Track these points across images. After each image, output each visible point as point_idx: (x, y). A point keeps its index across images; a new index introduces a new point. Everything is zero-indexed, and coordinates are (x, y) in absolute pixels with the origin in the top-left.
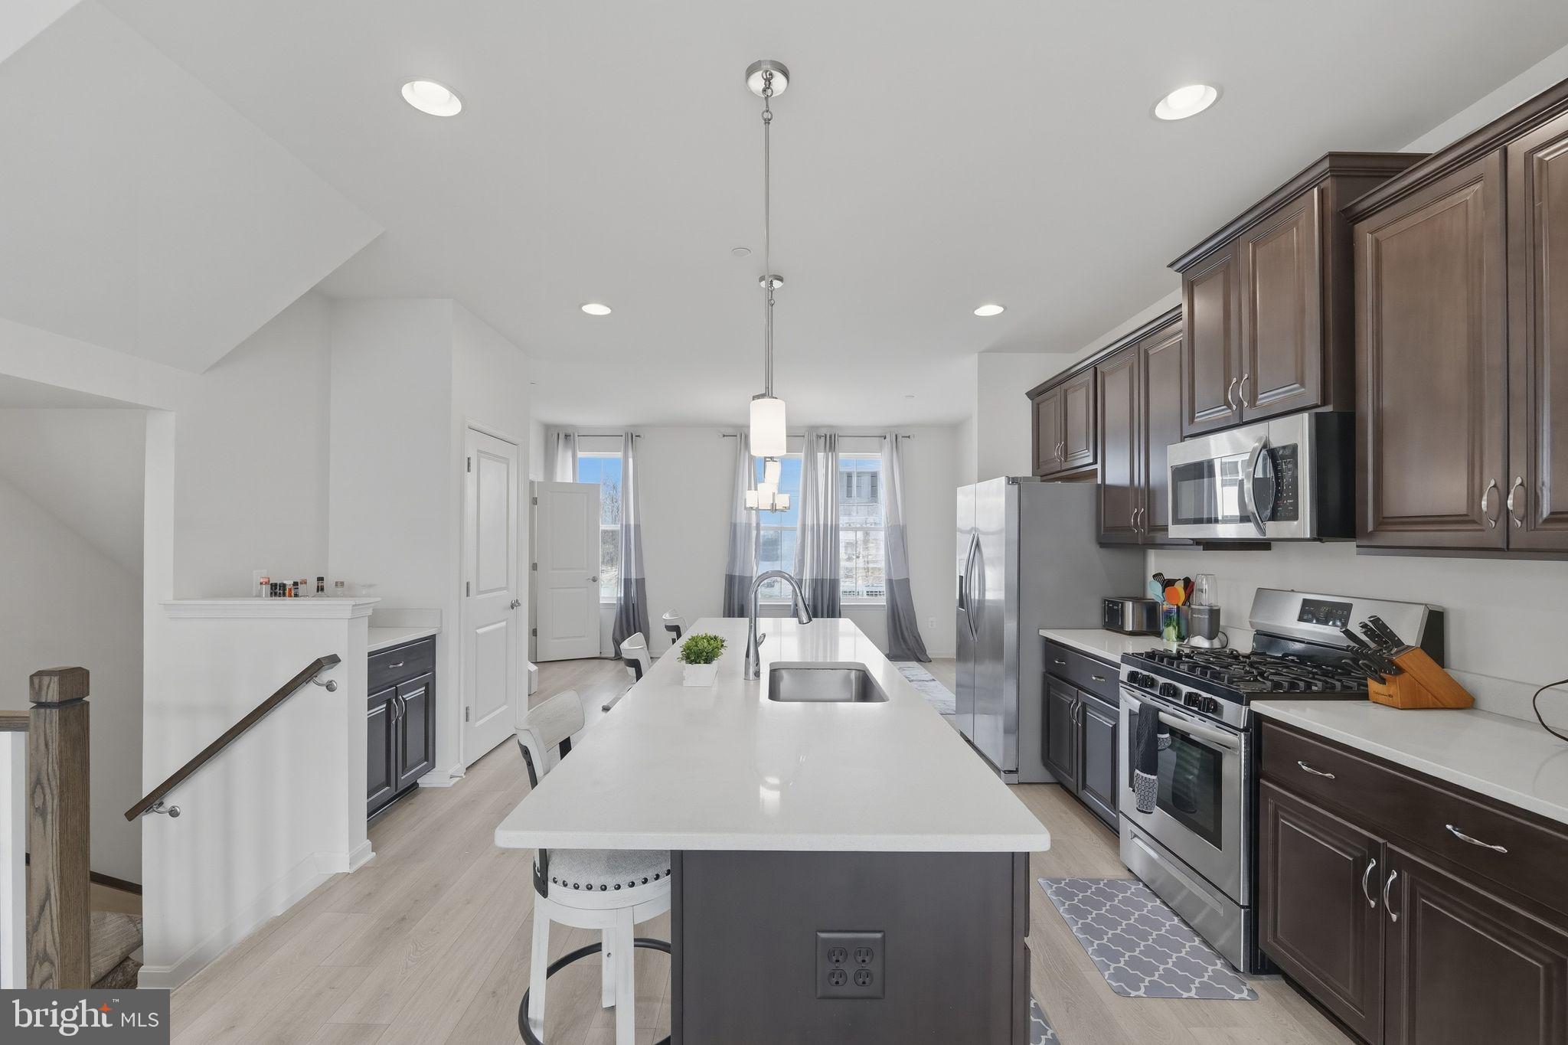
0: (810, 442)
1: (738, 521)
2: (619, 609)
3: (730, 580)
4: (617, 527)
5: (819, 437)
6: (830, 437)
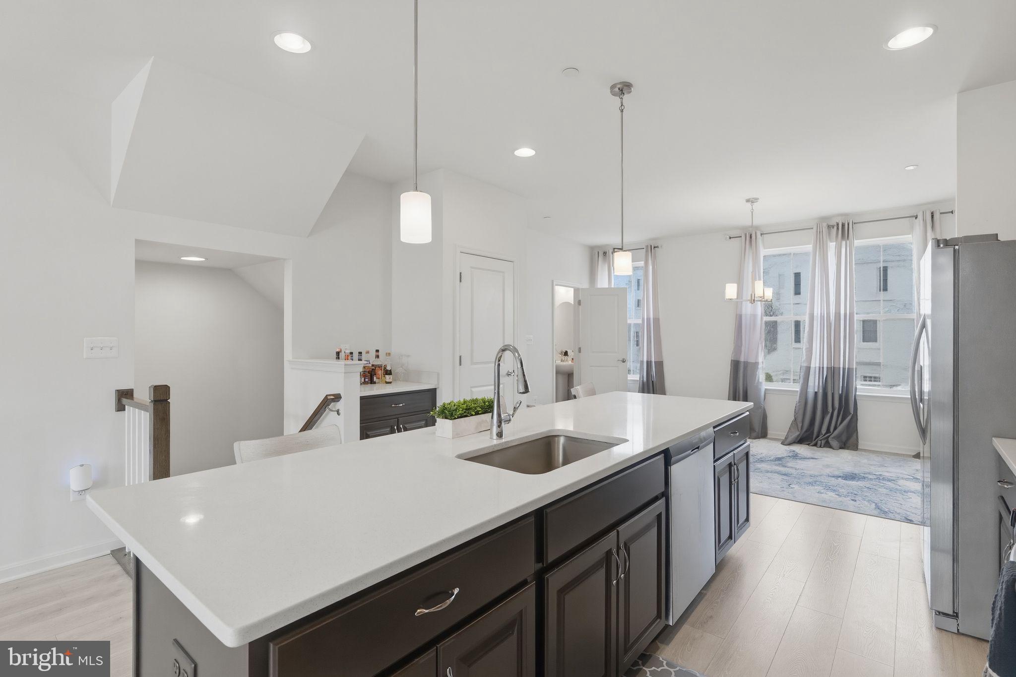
0: (819, 233)
1: (744, 312)
2: (641, 384)
3: (736, 365)
4: (640, 321)
5: (830, 227)
6: (843, 225)
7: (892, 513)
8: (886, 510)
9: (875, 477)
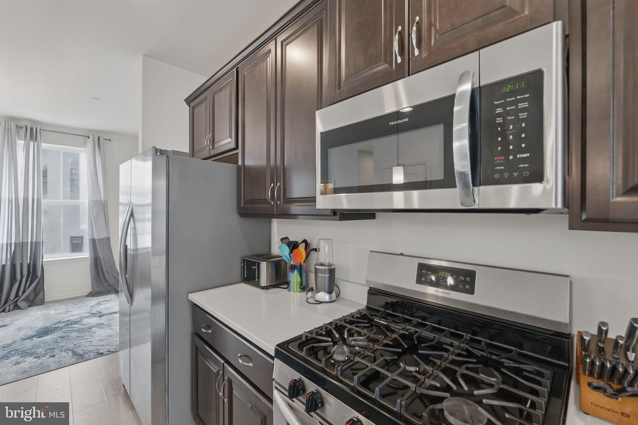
0: (8, 129)
5: (19, 128)
7: (87, 353)
8: (82, 352)
9: (64, 324)
